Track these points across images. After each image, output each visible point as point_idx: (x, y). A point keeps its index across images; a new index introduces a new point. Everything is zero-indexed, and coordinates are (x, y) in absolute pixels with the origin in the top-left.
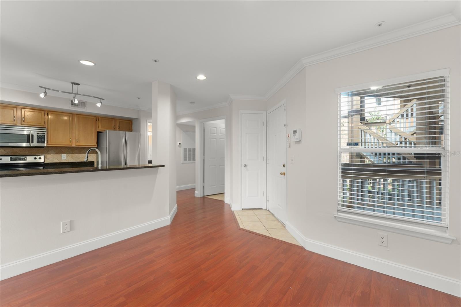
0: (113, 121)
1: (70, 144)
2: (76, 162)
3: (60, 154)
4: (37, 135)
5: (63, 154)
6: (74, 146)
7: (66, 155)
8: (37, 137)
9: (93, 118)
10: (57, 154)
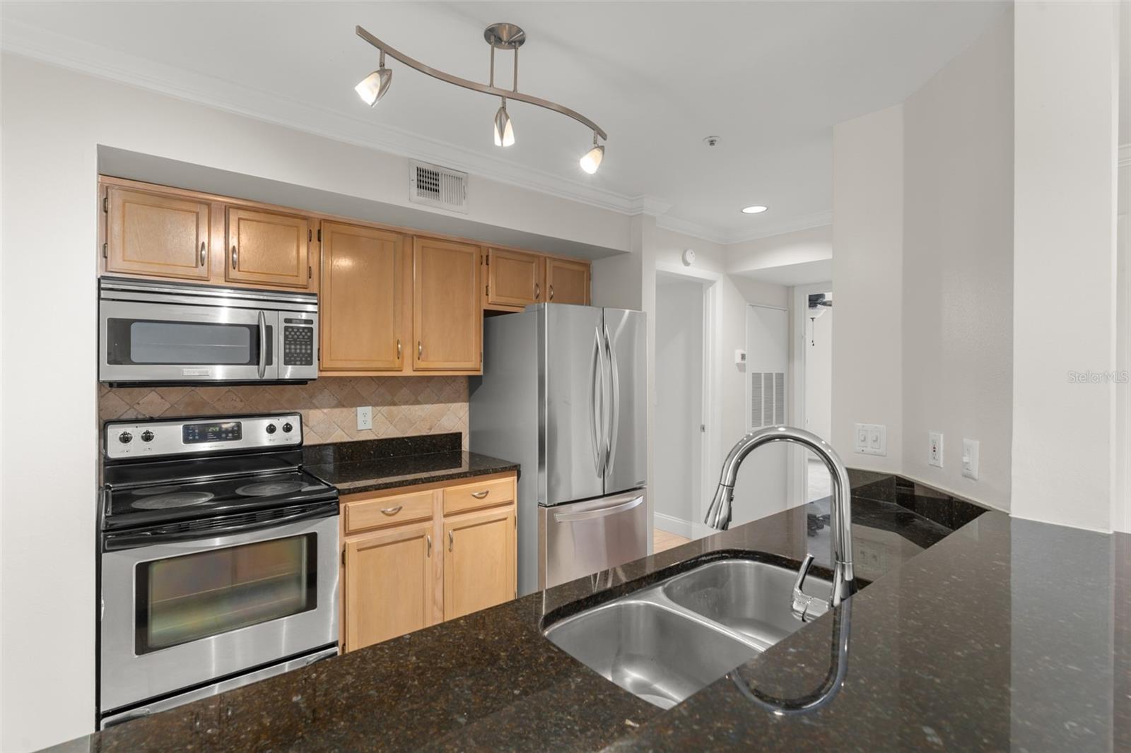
0: (534, 264)
1: (397, 363)
2: (403, 438)
3: (351, 407)
4: (286, 329)
5: (360, 406)
6: (408, 372)
7: (370, 407)
8: (286, 337)
9: (472, 254)
10: (343, 406)
